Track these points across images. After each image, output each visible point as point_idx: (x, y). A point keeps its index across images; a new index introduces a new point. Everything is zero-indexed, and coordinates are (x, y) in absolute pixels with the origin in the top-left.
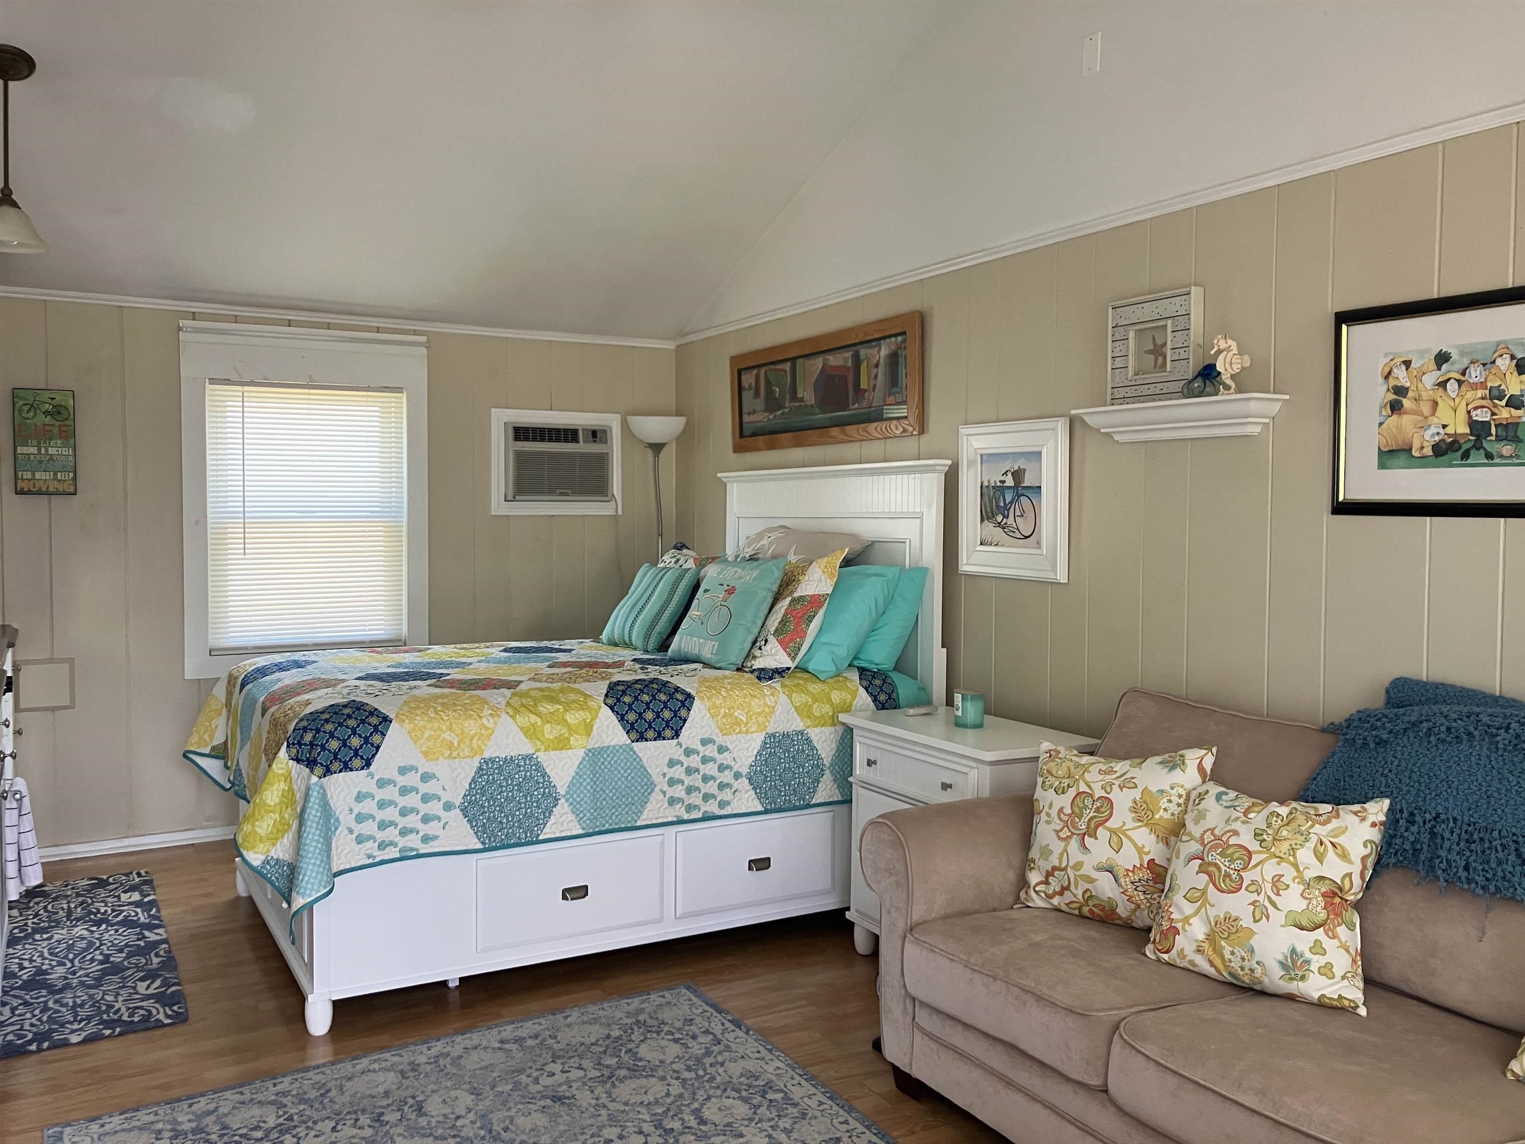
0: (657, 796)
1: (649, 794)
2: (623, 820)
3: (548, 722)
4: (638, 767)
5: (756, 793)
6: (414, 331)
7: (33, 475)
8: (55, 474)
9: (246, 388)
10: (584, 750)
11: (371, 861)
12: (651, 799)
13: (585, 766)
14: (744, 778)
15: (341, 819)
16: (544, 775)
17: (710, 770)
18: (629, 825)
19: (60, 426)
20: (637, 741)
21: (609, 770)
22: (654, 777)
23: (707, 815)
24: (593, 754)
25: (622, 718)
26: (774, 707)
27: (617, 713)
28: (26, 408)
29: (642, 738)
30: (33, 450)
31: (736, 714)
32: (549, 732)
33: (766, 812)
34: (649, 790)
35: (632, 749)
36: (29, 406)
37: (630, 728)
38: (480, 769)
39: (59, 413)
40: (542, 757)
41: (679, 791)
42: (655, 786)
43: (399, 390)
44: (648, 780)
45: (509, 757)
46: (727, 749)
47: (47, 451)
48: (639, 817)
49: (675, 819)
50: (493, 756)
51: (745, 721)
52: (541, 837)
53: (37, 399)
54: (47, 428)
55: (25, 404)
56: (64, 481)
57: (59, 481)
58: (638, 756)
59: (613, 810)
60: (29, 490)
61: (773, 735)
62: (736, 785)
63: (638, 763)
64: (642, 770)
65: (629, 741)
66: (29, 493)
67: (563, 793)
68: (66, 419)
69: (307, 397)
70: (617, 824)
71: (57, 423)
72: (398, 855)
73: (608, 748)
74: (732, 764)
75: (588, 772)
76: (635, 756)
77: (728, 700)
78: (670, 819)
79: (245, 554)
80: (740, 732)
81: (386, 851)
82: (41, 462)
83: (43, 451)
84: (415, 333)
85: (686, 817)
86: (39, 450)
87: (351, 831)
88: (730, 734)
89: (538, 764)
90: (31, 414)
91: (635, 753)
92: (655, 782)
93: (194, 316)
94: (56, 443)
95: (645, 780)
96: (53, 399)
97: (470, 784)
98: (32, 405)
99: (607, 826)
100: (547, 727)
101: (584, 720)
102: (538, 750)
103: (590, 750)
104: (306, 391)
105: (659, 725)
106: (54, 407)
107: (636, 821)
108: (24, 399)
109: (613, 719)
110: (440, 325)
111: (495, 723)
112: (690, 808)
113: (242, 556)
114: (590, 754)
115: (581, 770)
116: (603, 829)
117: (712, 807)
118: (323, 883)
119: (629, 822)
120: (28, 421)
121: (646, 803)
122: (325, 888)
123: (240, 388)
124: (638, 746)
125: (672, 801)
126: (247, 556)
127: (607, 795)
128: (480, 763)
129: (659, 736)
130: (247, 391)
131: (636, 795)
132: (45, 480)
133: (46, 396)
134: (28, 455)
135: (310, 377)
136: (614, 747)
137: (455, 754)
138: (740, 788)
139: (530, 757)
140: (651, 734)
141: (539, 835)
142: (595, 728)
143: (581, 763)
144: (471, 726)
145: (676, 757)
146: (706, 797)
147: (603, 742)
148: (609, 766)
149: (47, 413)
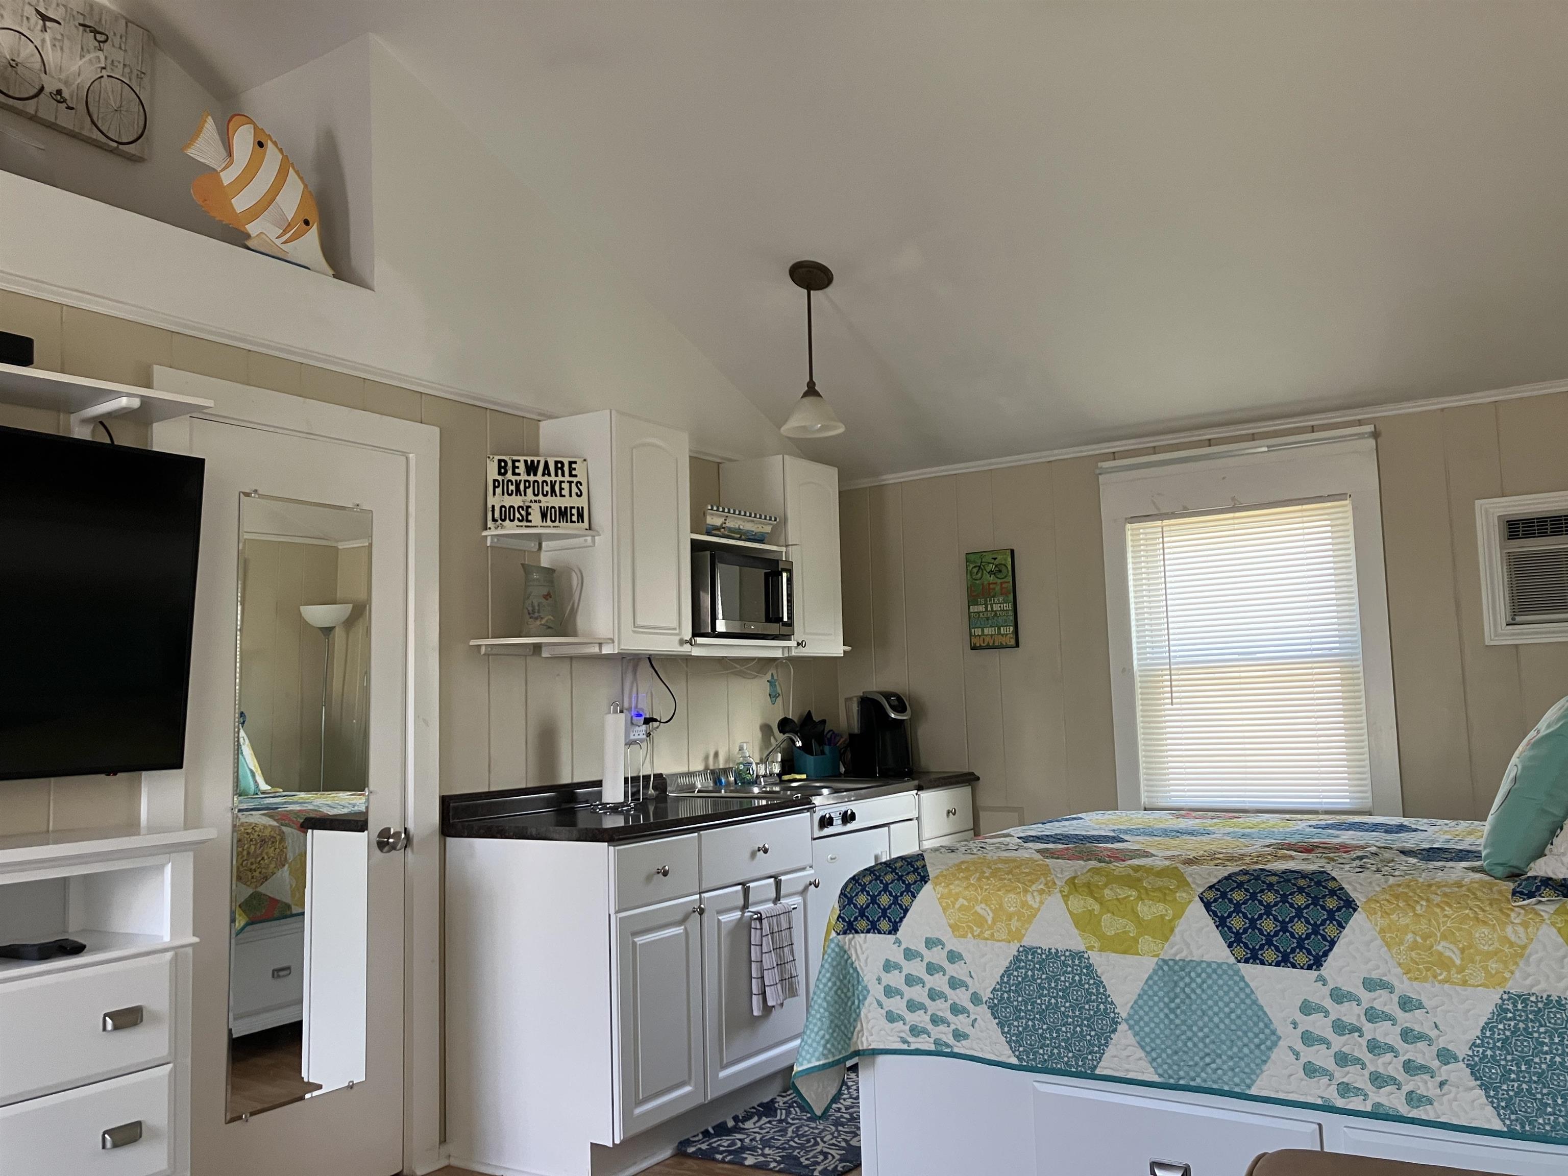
0: (1280, 1055)
1: (1270, 1049)
2: (1225, 1078)
3: (1108, 911)
4: (1248, 1001)
5: (1488, 1097)
6: (1359, 420)
7: (983, 631)
8: (999, 629)
9: (1166, 522)
10: (1156, 959)
11: (905, 1047)
12: (1273, 1056)
13: (1155, 983)
14: (1462, 1065)
15: (870, 987)
16: (1099, 984)
17: (1386, 1034)
18: (1237, 1090)
19: (1001, 583)
20: (1246, 961)
21: (1199, 996)
22: (1277, 1024)
23: (1381, 1111)
24: (1170, 968)
25: (1221, 923)
26: (1524, 947)
27: (1215, 913)
28: (975, 570)
29: (1254, 957)
30: (982, 608)
31: (1440, 948)
32: (1111, 924)
33: (1511, 1134)
34: (1268, 1043)
35: (1237, 972)
36: (978, 568)
37: (1234, 940)
38: (1017, 959)
39: (1000, 571)
40: (1095, 958)
41: (1322, 1057)
42: (1279, 1038)
43: (1341, 496)
44: (1266, 1026)
45: (1053, 951)
46: (1420, 1006)
47: (992, 608)
48: (1254, 1082)
49: (1319, 1102)
50: (1034, 945)
51: (1458, 962)
52: (1097, 1072)
53: (983, 560)
54: (991, 586)
55: (975, 567)
56: (1007, 634)
57: (1002, 635)
58: (1247, 985)
59: (1208, 1060)
60: (980, 646)
61: (1524, 998)
62: (1444, 1072)
63: (1248, 996)
64: (1255, 1007)
65: (1232, 960)
66: (980, 648)
67: (1124, 1015)
68: (1005, 577)
69: (1231, 522)
70: (1214, 1082)
71: (999, 581)
72: (932, 1047)
73: (1199, 963)
74: (1433, 1033)
75: (1161, 994)
76: (1242, 984)
77: (1424, 921)
78: (1310, 1100)
79: (1172, 704)
80: (1445, 981)
81: (919, 1039)
82: (988, 619)
83: (989, 609)
84: (1360, 423)
85: (1340, 1103)
86: (986, 608)
87: (880, 1005)
88: (1425, 980)
89: (1089, 966)
90: (980, 575)
91: (1242, 978)
92: (1279, 1033)
93: (1114, 456)
94: (999, 600)
95: (1261, 1025)
96: (995, 559)
97: (1003, 975)
98: (980, 567)
99: (1198, 1080)
100: (1106, 917)
101: (1162, 916)
102: (1091, 948)
103: (1165, 962)
104: (1231, 515)
105: (1285, 942)
106: (996, 566)
107: (1249, 1087)
108: (975, 562)
109: (1208, 923)
110: (1391, 406)
111: (1041, 903)
112: (1345, 1089)
113: (1170, 706)
114: (1166, 968)
115: (1151, 987)
116: (1192, 1083)
117: (1392, 1099)
118: (817, 1054)
119: (1237, 1085)
120: (977, 582)
121: (1265, 1062)
122: (818, 1060)
123: (1159, 523)
124: (1250, 971)
125: (1311, 1070)
126: (1175, 706)
127: (1195, 1034)
128: (1018, 951)
129: (1285, 961)
130: (1166, 526)
131: (1246, 1045)
132: (992, 635)
133: (988, 558)
134: (978, 613)
135: (1233, 499)
136: (1209, 964)
137: (987, 934)
138: (1453, 1078)
139: (1079, 955)
140: (1269, 954)
141: (1096, 1067)
142: (1176, 930)
143: (1150, 978)
144: (1011, 901)
145: (1314, 999)
146: (1378, 1080)
147: (1191, 953)
148: (1199, 991)
149: (991, 572)
